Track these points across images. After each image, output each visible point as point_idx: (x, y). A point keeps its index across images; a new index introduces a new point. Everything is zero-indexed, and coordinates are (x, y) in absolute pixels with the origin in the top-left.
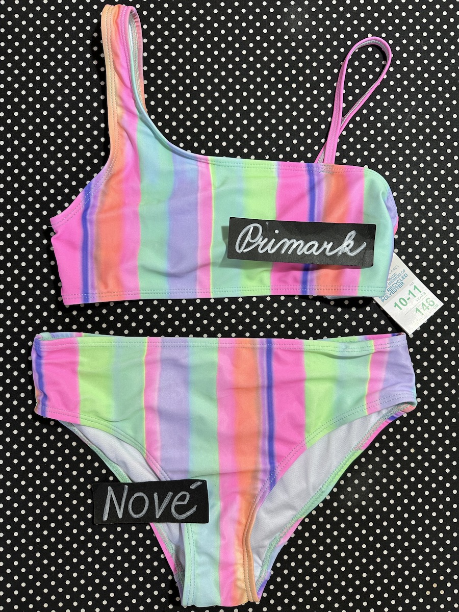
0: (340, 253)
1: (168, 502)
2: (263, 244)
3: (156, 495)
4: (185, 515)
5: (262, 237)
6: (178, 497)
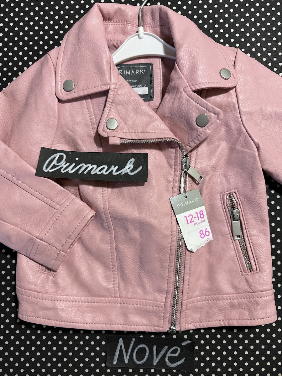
0: (123, 173)
1: (164, 353)
2: (66, 167)
3: (155, 347)
4: (176, 364)
5: (65, 162)
6: (172, 350)
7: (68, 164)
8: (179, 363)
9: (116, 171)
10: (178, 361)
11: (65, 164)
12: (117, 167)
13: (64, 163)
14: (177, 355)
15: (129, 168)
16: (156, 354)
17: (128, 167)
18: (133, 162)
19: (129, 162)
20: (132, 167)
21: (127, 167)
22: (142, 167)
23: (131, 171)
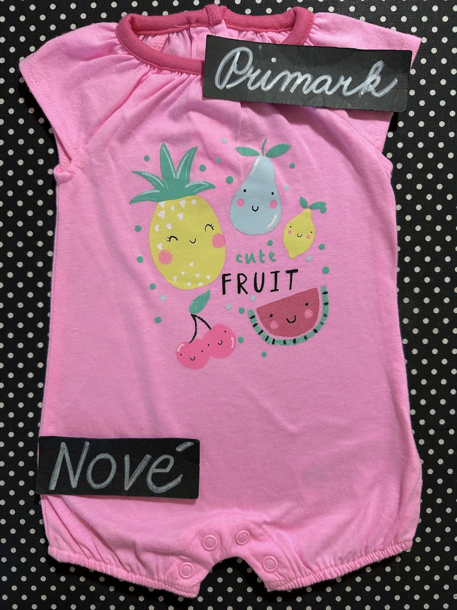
0: (362, 93)
1: (144, 468)
2: (254, 77)
3: (127, 458)
4: (166, 487)
5: (253, 67)
6: (158, 462)
7: (258, 72)
8: (171, 485)
9: (349, 89)
10: (170, 480)
11: (254, 72)
12: (350, 80)
13: (251, 70)
14: (168, 470)
15: (372, 83)
16: (129, 469)
17: (371, 81)
18: (380, 70)
19: (372, 70)
20: (379, 79)
21: (369, 80)
22: (397, 81)
23: (378, 89)
